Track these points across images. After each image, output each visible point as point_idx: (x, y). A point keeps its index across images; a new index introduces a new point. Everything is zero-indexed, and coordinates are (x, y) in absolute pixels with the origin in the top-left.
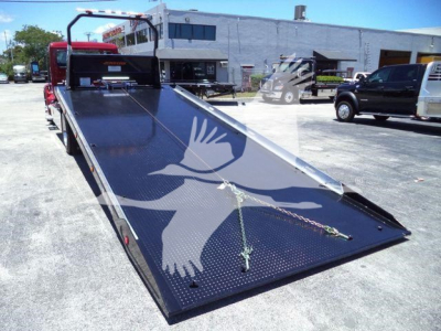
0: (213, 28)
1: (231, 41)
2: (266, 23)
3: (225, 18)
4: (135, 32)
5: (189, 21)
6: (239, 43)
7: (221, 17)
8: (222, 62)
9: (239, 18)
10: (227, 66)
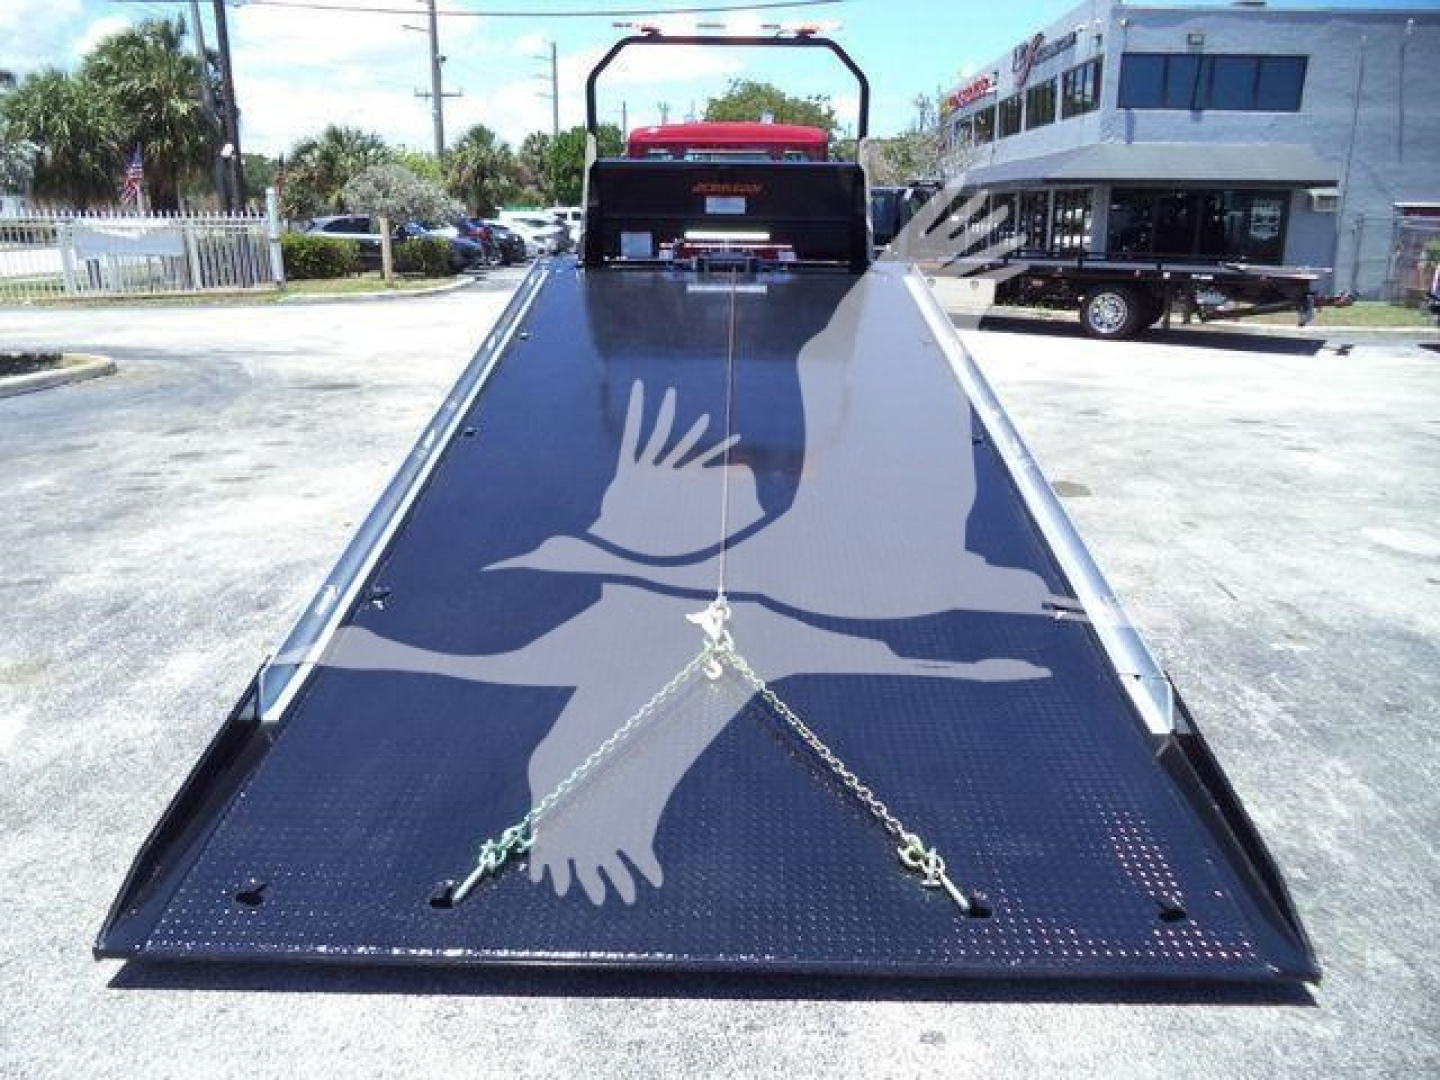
0: (1296, 66)
1: (1366, 112)
3: (1349, 24)
4: (1024, 90)
5: (1202, 43)
6: (1402, 116)
7: (1334, 21)
8: (1315, 192)
9: (1411, 21)
10: (1335, 206)
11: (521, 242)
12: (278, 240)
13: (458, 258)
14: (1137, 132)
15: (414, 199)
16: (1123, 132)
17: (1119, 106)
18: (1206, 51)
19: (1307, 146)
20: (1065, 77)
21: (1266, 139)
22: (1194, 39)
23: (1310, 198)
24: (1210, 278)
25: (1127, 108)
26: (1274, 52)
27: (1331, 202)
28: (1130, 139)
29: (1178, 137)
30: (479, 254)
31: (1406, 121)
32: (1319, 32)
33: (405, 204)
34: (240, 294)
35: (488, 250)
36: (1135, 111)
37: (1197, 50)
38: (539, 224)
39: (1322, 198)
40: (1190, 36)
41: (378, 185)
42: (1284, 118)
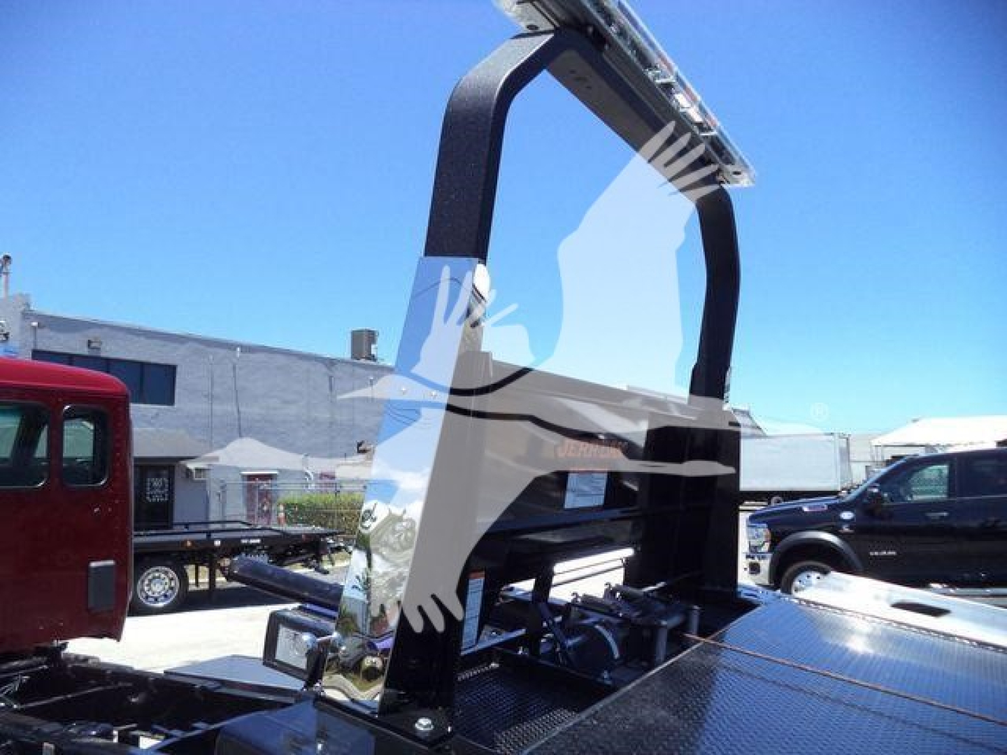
0: (169, 373)
1: (218, 408)
2: (305, 365)
3: (202, 347)
5: (98, 349)
6: (239, 411)
7: (190, 344)
8: (190, 465)
9: (238, 349)
10: (204, 477)
18: (103, 355)
21: (152, 425)
22: (93, 345)
23: (188, 469)
24: (258, 541)
26: (153, 360)
27: (204, 473)
31: (242, 415)
32: (182, 349)
37: (94, 353)
39: (197, 470)
40: (89, 342)
42: (164, 409)
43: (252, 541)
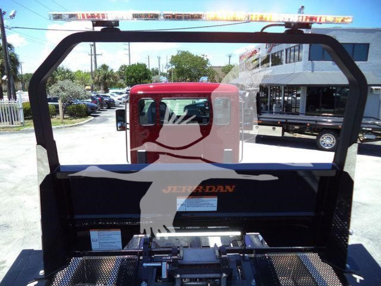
0: (366, 47)
4: (270, 54)
7: (377, 32)
8: (373, 88)
11: (113, 101)
12: (22, 108)
13: (89, 110)
14: (315, 68)
15: (73, 92)
16: (311, 68)
17: (309, 59)
19: (370, 72)
20: (287, 50)
23: (372, 89)
24: (370, 129)
25: (311, 61)
26: (359, 42)
27: (378, 91)
28: (313, 71)
29: (328, 70)
30: (97, 108)
32: (373, 36)
33: (69, 94)
34: (8, 127)
35: (102, 105)
36: (315, 62)
38: (121, 93)
39: (376, 89)
41: (61, 88)
42: (363, 63)
43: (368, 129)
